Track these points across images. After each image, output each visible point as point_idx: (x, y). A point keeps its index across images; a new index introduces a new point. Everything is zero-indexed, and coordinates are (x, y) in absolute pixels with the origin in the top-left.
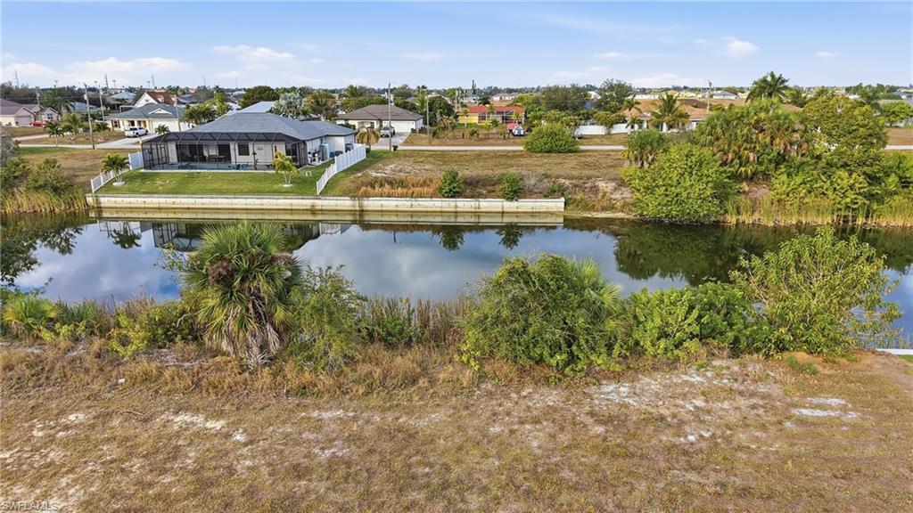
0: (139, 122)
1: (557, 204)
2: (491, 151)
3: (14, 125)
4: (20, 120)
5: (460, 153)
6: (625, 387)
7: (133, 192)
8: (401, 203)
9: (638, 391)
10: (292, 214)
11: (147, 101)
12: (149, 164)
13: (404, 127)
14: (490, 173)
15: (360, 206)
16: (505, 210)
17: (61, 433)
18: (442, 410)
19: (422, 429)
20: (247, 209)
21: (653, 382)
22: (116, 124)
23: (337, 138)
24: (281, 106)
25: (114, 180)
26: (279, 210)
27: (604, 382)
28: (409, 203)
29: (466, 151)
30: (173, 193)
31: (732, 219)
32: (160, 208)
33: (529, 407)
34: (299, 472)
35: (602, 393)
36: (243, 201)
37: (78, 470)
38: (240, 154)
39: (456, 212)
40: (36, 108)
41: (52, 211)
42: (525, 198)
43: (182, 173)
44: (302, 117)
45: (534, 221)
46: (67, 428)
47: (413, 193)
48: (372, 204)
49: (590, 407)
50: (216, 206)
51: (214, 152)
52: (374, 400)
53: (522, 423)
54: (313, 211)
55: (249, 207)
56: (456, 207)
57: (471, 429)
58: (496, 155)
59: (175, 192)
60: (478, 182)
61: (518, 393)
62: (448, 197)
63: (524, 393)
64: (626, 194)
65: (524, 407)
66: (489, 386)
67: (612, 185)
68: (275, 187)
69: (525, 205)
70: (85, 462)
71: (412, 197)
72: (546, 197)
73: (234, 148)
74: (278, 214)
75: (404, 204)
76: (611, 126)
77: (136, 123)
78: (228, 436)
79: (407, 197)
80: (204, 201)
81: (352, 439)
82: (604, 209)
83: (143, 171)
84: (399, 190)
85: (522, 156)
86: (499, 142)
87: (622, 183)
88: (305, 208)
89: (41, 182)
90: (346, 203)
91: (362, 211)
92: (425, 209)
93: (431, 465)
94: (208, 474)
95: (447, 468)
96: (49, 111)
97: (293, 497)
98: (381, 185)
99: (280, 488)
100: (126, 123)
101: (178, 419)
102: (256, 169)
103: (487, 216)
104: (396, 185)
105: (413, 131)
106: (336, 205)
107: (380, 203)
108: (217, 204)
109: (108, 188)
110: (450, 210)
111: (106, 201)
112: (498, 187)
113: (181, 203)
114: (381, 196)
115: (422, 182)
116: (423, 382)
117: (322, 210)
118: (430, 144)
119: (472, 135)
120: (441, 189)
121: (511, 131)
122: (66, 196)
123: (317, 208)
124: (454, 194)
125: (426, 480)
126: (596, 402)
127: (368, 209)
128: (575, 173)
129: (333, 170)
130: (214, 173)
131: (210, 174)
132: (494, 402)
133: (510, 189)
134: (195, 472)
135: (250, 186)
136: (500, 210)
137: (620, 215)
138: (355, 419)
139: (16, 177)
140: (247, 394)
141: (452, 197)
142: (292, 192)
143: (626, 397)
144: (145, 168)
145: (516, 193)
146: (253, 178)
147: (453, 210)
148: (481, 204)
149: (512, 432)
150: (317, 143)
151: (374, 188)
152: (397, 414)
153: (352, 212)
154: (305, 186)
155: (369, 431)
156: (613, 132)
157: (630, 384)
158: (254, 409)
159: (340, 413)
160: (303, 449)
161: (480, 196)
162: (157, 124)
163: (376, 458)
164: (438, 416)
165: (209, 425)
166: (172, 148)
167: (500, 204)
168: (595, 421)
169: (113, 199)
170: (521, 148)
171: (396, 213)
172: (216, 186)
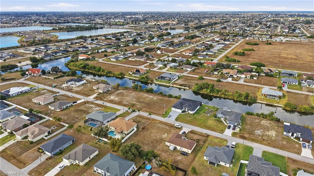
1: (188, 88)
7: (157, 82)
30: (160, 82)
69: (185, 88)
82: (191, 89)
83: (158, 79)
105: (191, 70)
112: (184, 86)
122: (152, 81)
150: (173, 77)
153: (172, 86)
172: (163, 82)
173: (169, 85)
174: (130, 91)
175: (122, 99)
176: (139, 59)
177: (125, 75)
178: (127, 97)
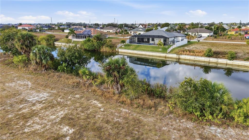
0: (136, 32)
2: (232, 43)
3: (112, 32)
4: (114, 31)
5: (220, 44)
6: (221, 130)
7: (125, 49)
8: (192, 57)
9: (225, 132)
10: (160, 57)
11: (141, 27)
12: (131, 42)
13: (205, 35)
14: (226, 50)
15: (179, 57)
16: (228, 63)
17: (73, 99)
18: (153, 118)
19: (144, 121)
20: (149, 55)
21: (233, 131)
22: (131, 33)
23: (179, 37)
24: (169, 28)
25: (122, 46)
26: (157, 56)
27: (213, 126)
28: (194, 58)
29: (224, 43)
30: (133, 50)
32: (130, 53)
33: (180, 126)
34: (108, 122)
35: (209, 129)
36: (148, 53)
37: (70, 107)
38: (152, 41)
39: (209, 62)
40: (117, 28)
41: (109, 51)
42: (236, 60)
43: (136, 45)
44: (175, 31)
45: (239, 68)
46: (74, 98)
47: (196, 55)
48: (182, 57)
49: (201, 132)
50: (142, 54)
51: (146, 40)
52: (138, 110)
53: (174, 129)
54: (166, 57)
55: (150, 55)
56: (210, 60)
57: (158, 126)
58: (234, 45)
59: (134, 49)
60: (220, 53)
61: (180, 120)
62: (207, 57)
63: (182, 121)
65: (178, 125)
66: (172, 116)
68: (157, 50)
69: (236, 62)
70: (72, 106)
71: (195, 56)
72: (245, 60)
73: (151, 39)
74: (156, 57)
75: (192, 58)
77: (135, 32)
78: (100, 108)
79: (193, 56)
80: (140, 52)
81: (125, 118)
83: (129, 44)
84: (192, 53)
85: (244, 46)
86: (239, 41)
88: (163, 56)
89: (108, 45)
90: (175, 56)
91: (179, 59)
92: (199, 60)
93: (139, 132)
94: (90, 116)
95: (142, 134)
96: (119, 29)
97: (102, 127)
98: (187, 52)
99: (101, 124)
100: (133, 32)
101: (94, 102)
102: (154, 45)
103: (220, 65)
104: (191, 52)
105: (208, 36)
106: (172, 56)
107: (185, 57)
108: (142, 53)
109: (121, 48)
110: (207, 61)
111: (120, 50)
112: (226, 55)
113: (128, 52)
114: (186, 55)
115: (200, 51)
116: (153, 109)
117: (168, 57)
118: (213, 40)
119: (229, 38)
120: (205, 54)
121: (246, 37)
122: (113, 48)
123: (167, 56)
124: (209, 56)
125: (134, 135)
126: (205, 131)
127: (181, 58)
129: (174, 46)
130: (144, 45)
131: (143, 45)
132: (170, 121)
133: (230, 57)
134: (89, 114)
135: (151, 49)
136: (226, 63)
138: (129, 113)
139: (104, 44)
140: (111, 100)
141: (208, 57)
142: (161, 52)
143: (218, 133)
144: (130, 43)
145: (233, 57)
146: (153, 47)
147: (208, 61)
148: (219, 60)
149: (169, 131)
150: (173, 38)
151: (184, 52)
152: (141, 115)
153: (176, 59)
154: (165, 50)
155: (131, 117)
157: (223, 129)
158: (110, 104)
159: (127, 111)
160: (112, 117)
161: (219, 57)
162: (139, 32)
163: (127, 125)
164: (151, 119)
165: (98, 105)
166: (136, 38)
167: (226, 61)
168: (200, 137)
169: (121, 50)
170: (245, 43)
171: (190, 60)
172: (143, 49)
177: (57, 41)
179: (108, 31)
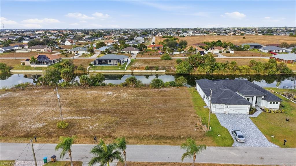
1: (164, 71)
3: (44, 51)
10: (121, 73)
11: (67, 42)
13: (136, 53)
14: (153, 65)
16: (156, 72)
23: (126, 59)
27: (161, 88)
31: (191, 74)
32: (99, 72)
40: (47, 47)
41: (82, 73)
45: (161, 74)
48: (134, 71)
54: (125, 73)
60: (152, 67)
64: (175, 70)
67: (173, 68)
68: (118, 69)
69: (159, 71)
72: (163, 70)
73: (108, 61)
75: (140, 71)
76: (181, 52)
77: (76, 52)
82: (172, 72)
85: (160, 61)
86: (156, 56)
87: (175, 68)
90: (130, 71)
91: (133, 73)
92: (143, 72)
102: (113, 65)
103: (153, 73)
104: (138, 68)
105: (138, 53)
106: (128, 72)
107: (136, 71)
109: (89, 69)
111: (89, 71)
112: (155, 68)
115: (142, 68)
118: (142, 57)
119: (150, 54)
120: (145, 69)
121: (159, 53)
122: (84, 70)
128: (168, 65)
129: (127, 65)
131: (105, 66)
137: (174, 73)
141: (147, 70)
142: (121, 69)
145: (158, 69)
146: (114, 67)
148: (152, 71)
150: (123, 60)
151: (134, 69)
153: (131, 73)
154: (123, 68)
156: (181, 53)
162: (80, 52)
166: (97, 61)
170: (160, 58)
171: (138, 73)
173: (123, 71)
174: (36, 91)
175: (12, 116)
176: (37, 50)
177: (11, 68)
178: (31, 105)
179: (37, 51)
